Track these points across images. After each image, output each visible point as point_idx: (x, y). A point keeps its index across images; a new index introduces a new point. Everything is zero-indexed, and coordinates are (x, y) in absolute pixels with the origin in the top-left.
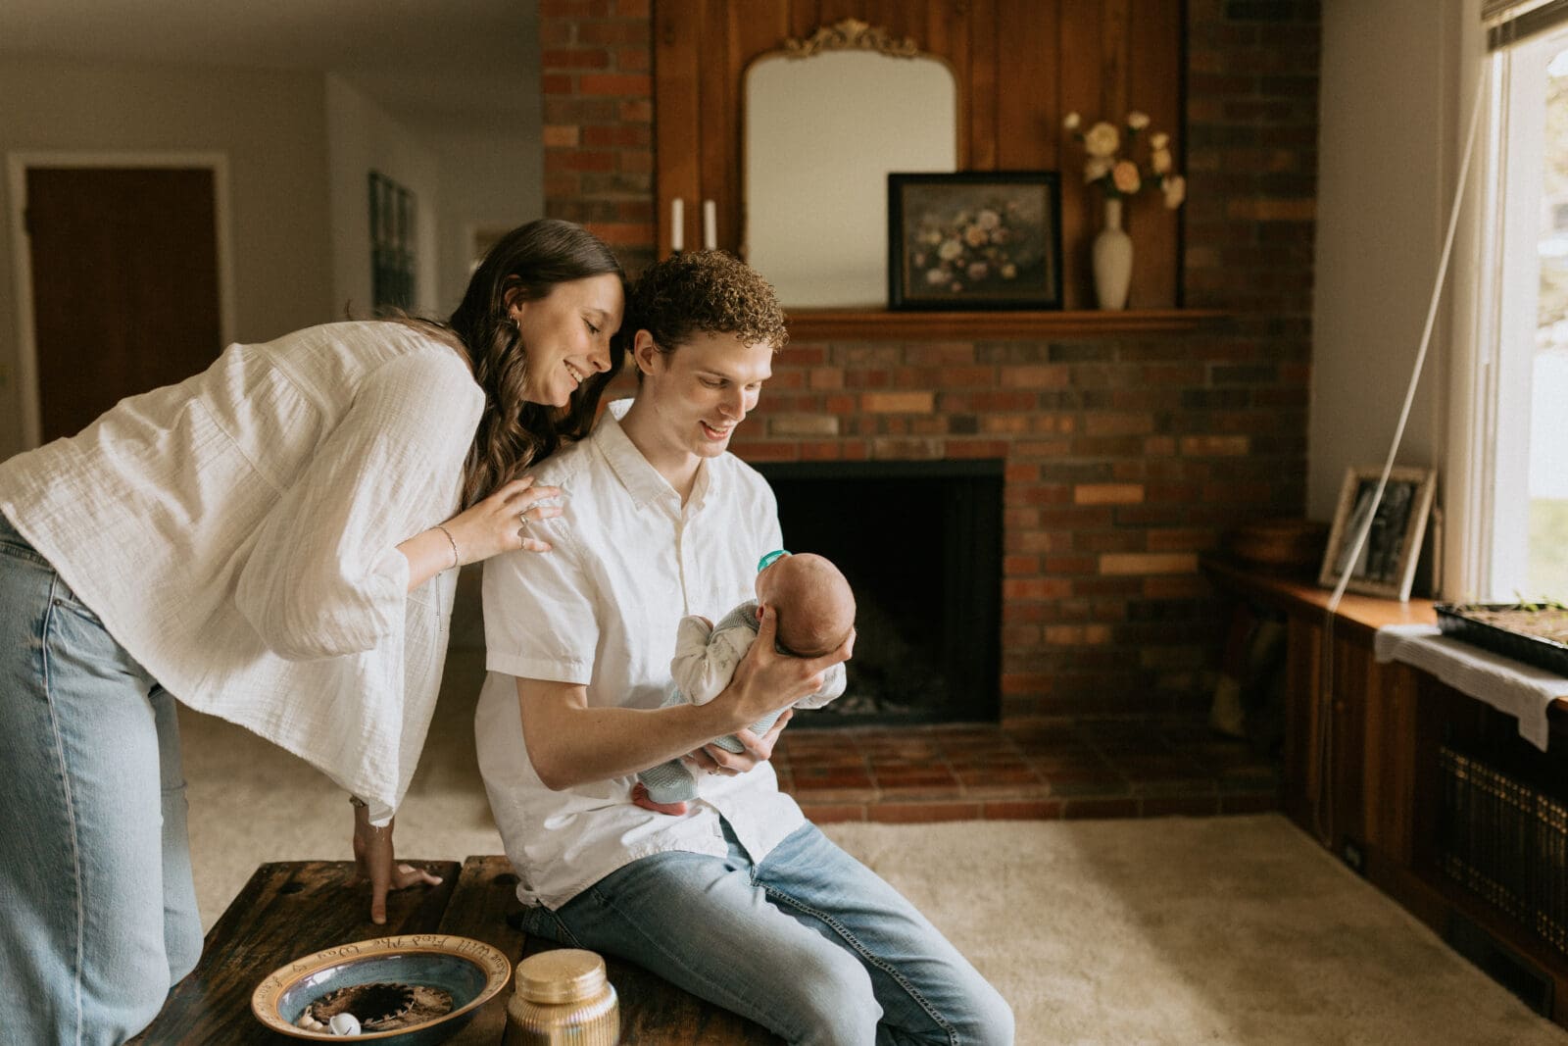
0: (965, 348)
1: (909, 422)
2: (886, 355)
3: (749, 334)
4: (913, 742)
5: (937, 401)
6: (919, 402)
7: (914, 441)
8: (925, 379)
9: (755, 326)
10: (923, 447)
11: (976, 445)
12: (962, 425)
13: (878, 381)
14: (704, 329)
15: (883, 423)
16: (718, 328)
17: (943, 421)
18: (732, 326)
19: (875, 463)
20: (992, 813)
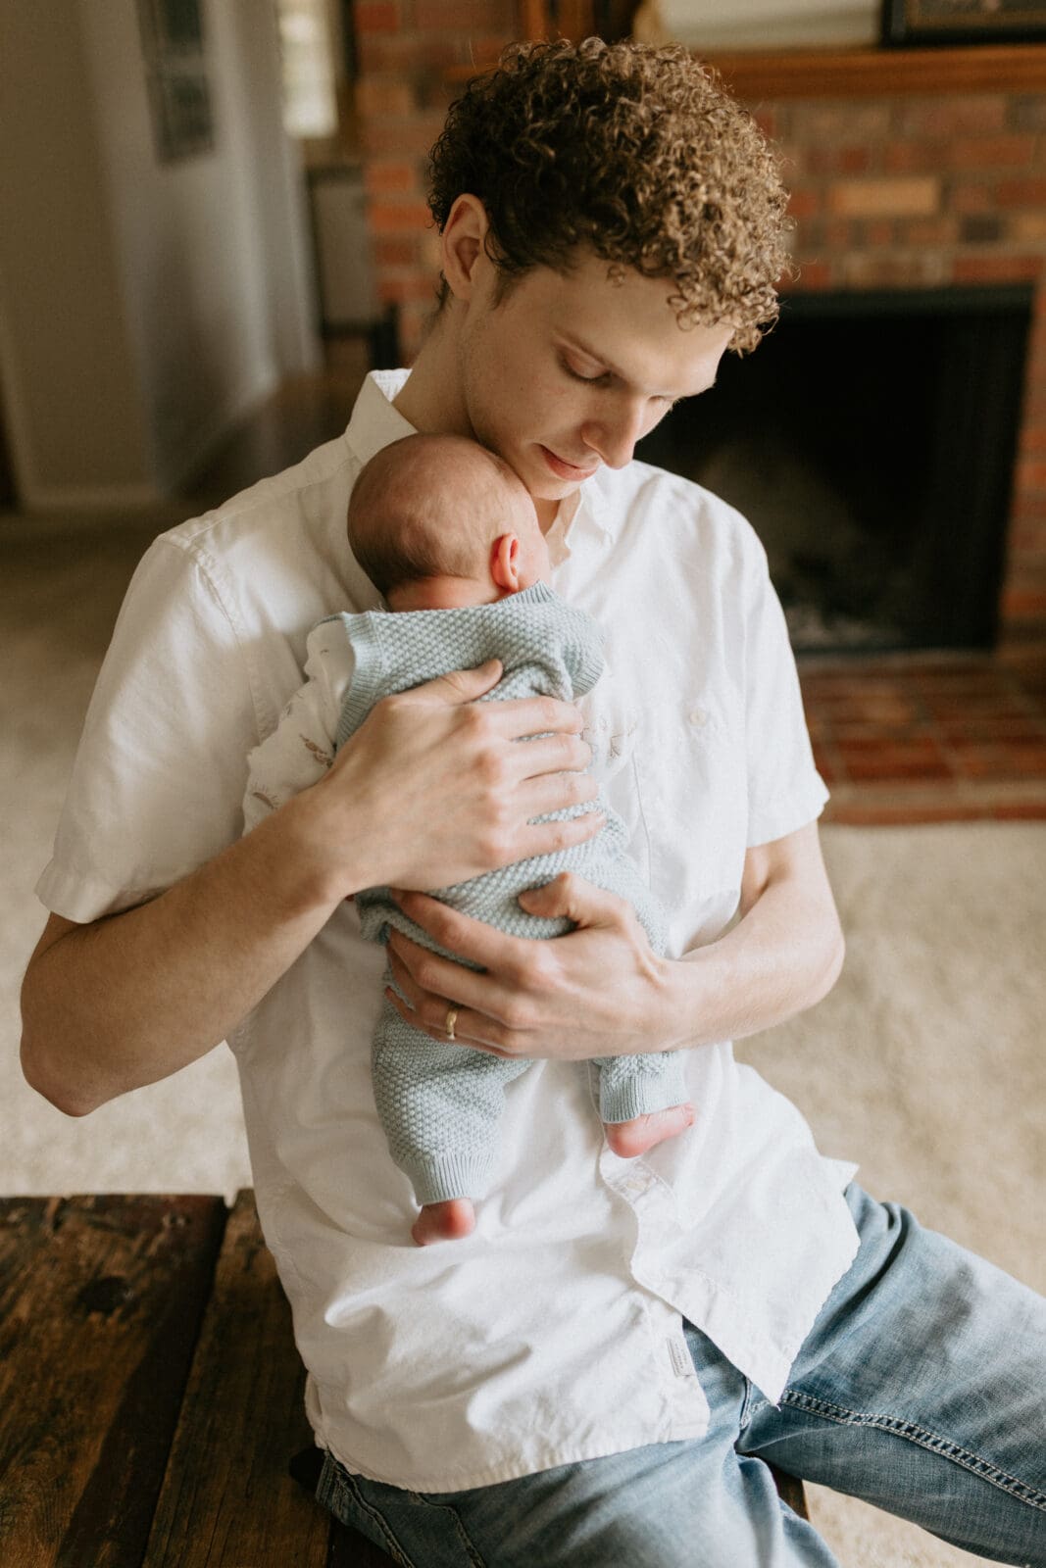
0: (991, 107)
1: (899, 229)
2: (871, 121)
3: (696, 300)
4: (883, 691)
5: (946, 194)
6: (915, 196)
7: (904, 257)
8: (931, 159)
9: (716, 281)
10: (918, 268)
11: (999, 261)
12: (980, 231)
13: (857, 163)
14: (604, 255)
15: (860, 232)
16: (635, 262)
17: (950, 227)
18: (668, 269)
19: (844, 294)
20: (1002, 814)
